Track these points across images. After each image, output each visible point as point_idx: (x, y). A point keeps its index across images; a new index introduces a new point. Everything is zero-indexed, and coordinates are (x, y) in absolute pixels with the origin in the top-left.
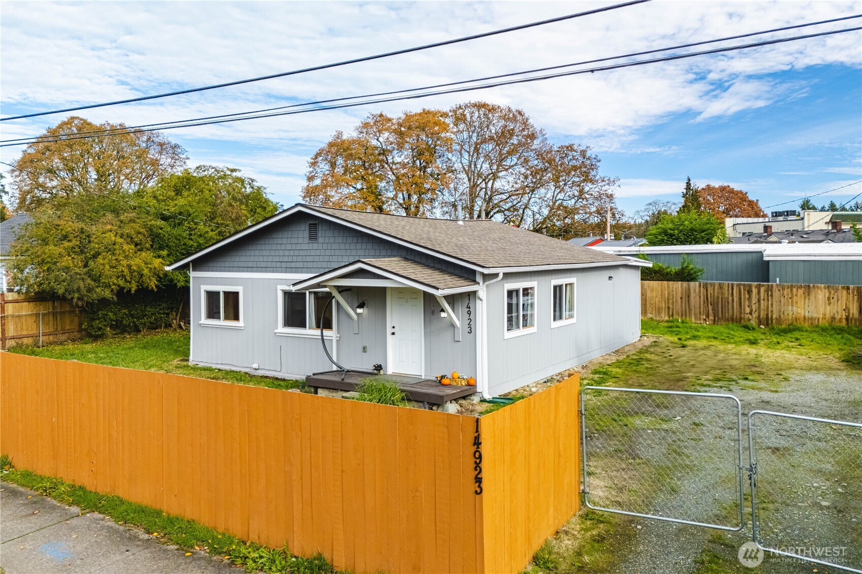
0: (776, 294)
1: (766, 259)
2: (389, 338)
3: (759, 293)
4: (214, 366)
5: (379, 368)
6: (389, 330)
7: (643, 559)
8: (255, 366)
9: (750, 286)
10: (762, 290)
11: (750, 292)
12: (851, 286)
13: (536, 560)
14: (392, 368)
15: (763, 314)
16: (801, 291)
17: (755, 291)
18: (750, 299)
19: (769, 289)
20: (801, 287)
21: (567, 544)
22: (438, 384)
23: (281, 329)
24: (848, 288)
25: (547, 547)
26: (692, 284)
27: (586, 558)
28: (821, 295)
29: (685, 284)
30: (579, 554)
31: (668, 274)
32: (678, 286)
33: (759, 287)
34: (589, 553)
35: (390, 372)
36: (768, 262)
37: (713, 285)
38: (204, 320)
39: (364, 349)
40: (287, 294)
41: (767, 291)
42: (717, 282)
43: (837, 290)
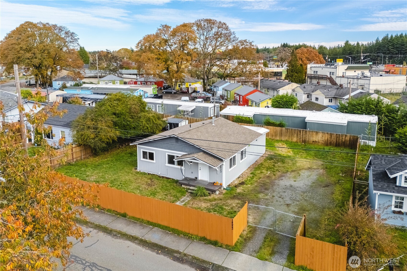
0: (308, 133)
1: (306, 121)
2: (199, 170)
3: (303, 133)
4: (146, 172)
5: (196, 178)
6: (199, 169)
7: (257, 235)
8: (159, 173)
9: (300, 130)
10: (304, 132)
11: (300, 132)
12: (329, 133)
13: (240, 236)
14: (200, 178)
15: (304, 139)
16: (315, 133)
17: (302, 132)
18: (300, 134)
19: (306, 132)
20: (315, 132)
21: (245, 233)
22: (213, 185)
23: (167, 165)
24: (328, 133)
25: (242, 234)
26: (283, 128)
27: (248, 235)
28: (320, 135)
29: (281, 128)
30: (247, 234)
31: (276, 124)
32: (279, 129)
33: (303, 131)
34: (249, 234)
35: (199, 179)
36: (306, 122)
37: (289, 129)
38: (142, 159)
39: (192, 173)
40: (169, 155)
41: (305, 132)
42: (291, 128)
43: (325, 133)
